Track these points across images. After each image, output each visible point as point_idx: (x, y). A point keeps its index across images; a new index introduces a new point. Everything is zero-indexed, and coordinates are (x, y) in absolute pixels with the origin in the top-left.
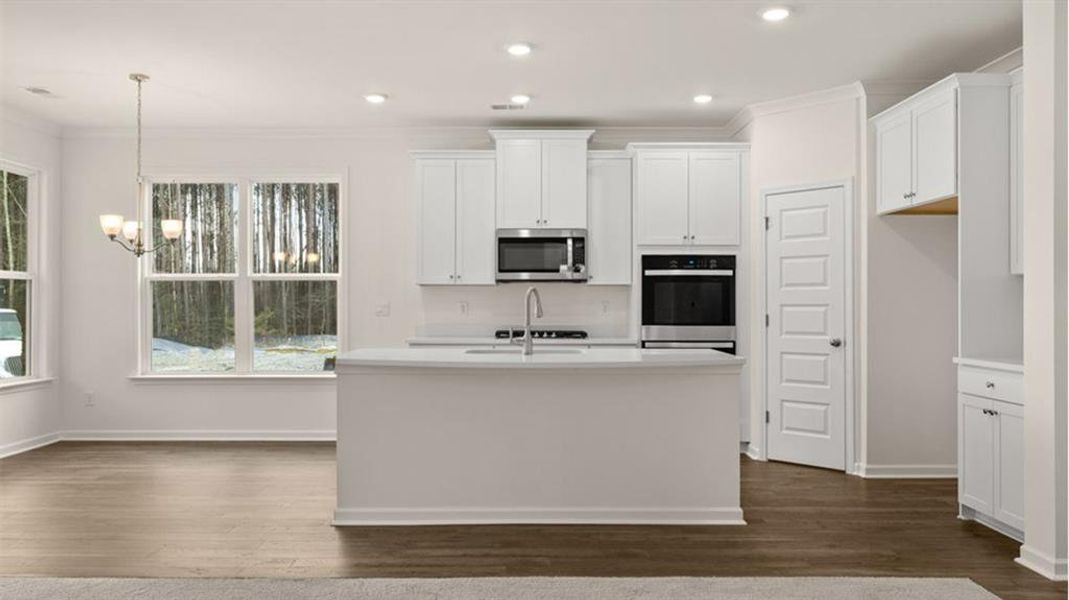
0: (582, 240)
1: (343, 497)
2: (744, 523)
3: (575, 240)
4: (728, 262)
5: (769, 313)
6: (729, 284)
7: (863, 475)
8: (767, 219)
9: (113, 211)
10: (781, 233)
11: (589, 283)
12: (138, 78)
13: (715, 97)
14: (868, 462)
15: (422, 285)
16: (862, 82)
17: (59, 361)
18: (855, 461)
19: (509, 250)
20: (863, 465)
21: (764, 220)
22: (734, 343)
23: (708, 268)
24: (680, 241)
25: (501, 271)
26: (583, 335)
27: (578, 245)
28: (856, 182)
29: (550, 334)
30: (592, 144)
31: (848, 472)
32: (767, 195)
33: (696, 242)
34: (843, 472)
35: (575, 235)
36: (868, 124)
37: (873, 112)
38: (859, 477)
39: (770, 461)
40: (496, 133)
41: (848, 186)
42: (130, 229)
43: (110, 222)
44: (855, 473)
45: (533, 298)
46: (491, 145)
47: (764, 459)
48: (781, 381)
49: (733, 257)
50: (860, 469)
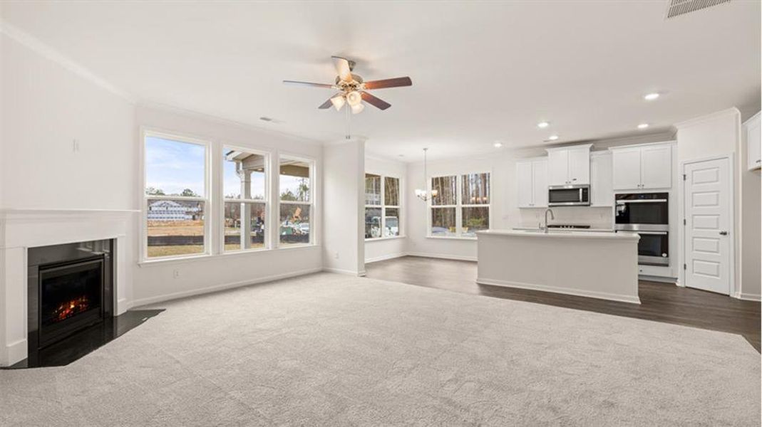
0: (587, 189)
1: (479, 275)
2: (640, 303)
3: (583, 189)
4: (665, 195)
5: (686, 218)
6: (665, 206)
7: (739, 298)
8: (685, 176)
9: (418, 188)
10: (692, 181)
11: (591, 206)
12: (425, 149)
13: (649, 124)
14: (743, 292)
15: (521, 208)
16: (737, 106)
17: (407, 232)
18: (735, 290)
19: (554, 194)
20: (740, 293)
21: (683, 177)
22: (668, 232)
23: (652, 199)
24: (636, 187)
25: (550, 202)
26: (588, 227)
27: (585, 191)
28: (735, 155)
29: (571, 227)
30: (592, 149)
31: (731, 296)
32: (685, 164)
33: (644, 187)
34: (729, 296)
35: (584, 187)
36: (743, 126)
37: (744, 119)
38: (736, 299)
39: (687, 287)
40: (548, 150)
41: (731, 157)
42: (423, 193)
43: (418, 192)
44: (735, 297)
45: (549, 213)
46: (546, 155)
47: (683, 286)
48: (693, 250)
49: (667, 194)
50: (738, 295)
